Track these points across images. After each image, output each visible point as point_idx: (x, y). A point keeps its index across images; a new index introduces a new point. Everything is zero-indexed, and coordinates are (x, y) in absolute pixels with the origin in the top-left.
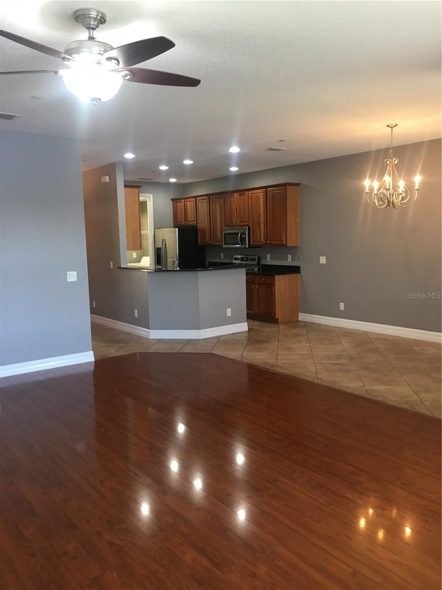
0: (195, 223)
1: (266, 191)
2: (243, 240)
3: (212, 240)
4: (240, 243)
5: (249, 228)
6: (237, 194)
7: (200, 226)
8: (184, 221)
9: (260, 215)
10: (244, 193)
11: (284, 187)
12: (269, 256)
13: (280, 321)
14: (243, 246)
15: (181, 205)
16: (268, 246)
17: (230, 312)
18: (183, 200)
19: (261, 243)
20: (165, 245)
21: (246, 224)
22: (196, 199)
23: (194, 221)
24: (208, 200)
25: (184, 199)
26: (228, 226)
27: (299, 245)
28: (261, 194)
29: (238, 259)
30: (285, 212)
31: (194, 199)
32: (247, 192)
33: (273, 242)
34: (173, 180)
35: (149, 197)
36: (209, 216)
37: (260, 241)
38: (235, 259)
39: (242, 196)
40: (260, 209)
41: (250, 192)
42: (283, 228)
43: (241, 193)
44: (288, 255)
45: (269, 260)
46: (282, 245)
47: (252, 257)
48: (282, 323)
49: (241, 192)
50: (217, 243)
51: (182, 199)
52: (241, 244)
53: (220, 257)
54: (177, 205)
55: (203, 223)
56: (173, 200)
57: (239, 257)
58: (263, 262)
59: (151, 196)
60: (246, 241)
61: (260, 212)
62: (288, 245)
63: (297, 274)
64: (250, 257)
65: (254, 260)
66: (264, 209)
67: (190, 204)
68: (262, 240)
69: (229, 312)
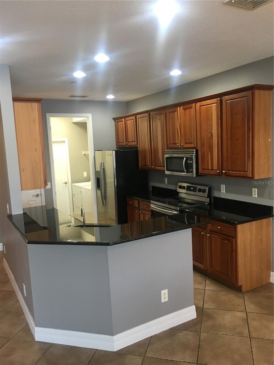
0: (135, 143)
1: (221, 100)
2: (188, 167)
3: (153, 164)
4: (185, 171)
5: (197, 151)
6: (182, 107)
7: (140, 147)
8: (125, 142)
9: (212, 135)
10: (190, 105)
11: (250, 92)
12: (223, 187)
13: (244, 289)
14: (189, 175)
15: (122, 124)
16: (224, 176)
17: (167, 295)
18: (124, 119)
19: (213, 172)
20: (104, 169)
21: (192, 146)
22: (136, 117)
23: (135, 142)
24: (148, 117)
25: (125, 117)
26: (171, 148)
27: (271, 177)
28: (213, 105)
29: (183, 188)
30: (251, 129)
31: (134, 117)
32: (194, 105)
33: (231, 172)
34: (110, 97)
35: (88, 117)
36: (149, 137)
37: (212, 169)
38: (181, 187)
39: (188, 111)
40: (211, 125)
41: (198, 104)
42: (249, 152)
43: (186, 106)
44: (253, 189)
45: (223, 192)
46: (247, 177)
47: (202, 188)
48: (248, 292)
49: (187, 104)
50: (160, 168)
51: (121, 118)
52: (187, 172)
53: (164, 182)
54: (118, 124)
55: (144, 143)
56: (114, 119)
57: (185, 185)
58: (216, 194)
59: (90, 115)
60: (192, 169)
61: (211, 130)
62: (256, 177)
63: (268, 219)
64: (199, 187)
65: (204, 191)
66: (218, 125)
67: (130, 122)
68: (215, 167)
69: (165, 296)
